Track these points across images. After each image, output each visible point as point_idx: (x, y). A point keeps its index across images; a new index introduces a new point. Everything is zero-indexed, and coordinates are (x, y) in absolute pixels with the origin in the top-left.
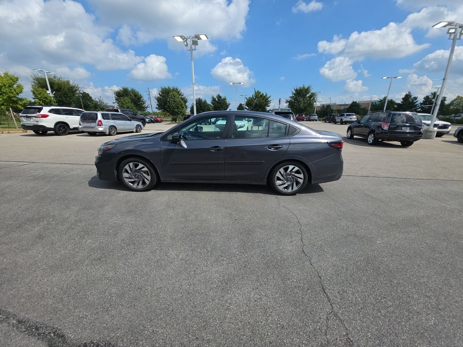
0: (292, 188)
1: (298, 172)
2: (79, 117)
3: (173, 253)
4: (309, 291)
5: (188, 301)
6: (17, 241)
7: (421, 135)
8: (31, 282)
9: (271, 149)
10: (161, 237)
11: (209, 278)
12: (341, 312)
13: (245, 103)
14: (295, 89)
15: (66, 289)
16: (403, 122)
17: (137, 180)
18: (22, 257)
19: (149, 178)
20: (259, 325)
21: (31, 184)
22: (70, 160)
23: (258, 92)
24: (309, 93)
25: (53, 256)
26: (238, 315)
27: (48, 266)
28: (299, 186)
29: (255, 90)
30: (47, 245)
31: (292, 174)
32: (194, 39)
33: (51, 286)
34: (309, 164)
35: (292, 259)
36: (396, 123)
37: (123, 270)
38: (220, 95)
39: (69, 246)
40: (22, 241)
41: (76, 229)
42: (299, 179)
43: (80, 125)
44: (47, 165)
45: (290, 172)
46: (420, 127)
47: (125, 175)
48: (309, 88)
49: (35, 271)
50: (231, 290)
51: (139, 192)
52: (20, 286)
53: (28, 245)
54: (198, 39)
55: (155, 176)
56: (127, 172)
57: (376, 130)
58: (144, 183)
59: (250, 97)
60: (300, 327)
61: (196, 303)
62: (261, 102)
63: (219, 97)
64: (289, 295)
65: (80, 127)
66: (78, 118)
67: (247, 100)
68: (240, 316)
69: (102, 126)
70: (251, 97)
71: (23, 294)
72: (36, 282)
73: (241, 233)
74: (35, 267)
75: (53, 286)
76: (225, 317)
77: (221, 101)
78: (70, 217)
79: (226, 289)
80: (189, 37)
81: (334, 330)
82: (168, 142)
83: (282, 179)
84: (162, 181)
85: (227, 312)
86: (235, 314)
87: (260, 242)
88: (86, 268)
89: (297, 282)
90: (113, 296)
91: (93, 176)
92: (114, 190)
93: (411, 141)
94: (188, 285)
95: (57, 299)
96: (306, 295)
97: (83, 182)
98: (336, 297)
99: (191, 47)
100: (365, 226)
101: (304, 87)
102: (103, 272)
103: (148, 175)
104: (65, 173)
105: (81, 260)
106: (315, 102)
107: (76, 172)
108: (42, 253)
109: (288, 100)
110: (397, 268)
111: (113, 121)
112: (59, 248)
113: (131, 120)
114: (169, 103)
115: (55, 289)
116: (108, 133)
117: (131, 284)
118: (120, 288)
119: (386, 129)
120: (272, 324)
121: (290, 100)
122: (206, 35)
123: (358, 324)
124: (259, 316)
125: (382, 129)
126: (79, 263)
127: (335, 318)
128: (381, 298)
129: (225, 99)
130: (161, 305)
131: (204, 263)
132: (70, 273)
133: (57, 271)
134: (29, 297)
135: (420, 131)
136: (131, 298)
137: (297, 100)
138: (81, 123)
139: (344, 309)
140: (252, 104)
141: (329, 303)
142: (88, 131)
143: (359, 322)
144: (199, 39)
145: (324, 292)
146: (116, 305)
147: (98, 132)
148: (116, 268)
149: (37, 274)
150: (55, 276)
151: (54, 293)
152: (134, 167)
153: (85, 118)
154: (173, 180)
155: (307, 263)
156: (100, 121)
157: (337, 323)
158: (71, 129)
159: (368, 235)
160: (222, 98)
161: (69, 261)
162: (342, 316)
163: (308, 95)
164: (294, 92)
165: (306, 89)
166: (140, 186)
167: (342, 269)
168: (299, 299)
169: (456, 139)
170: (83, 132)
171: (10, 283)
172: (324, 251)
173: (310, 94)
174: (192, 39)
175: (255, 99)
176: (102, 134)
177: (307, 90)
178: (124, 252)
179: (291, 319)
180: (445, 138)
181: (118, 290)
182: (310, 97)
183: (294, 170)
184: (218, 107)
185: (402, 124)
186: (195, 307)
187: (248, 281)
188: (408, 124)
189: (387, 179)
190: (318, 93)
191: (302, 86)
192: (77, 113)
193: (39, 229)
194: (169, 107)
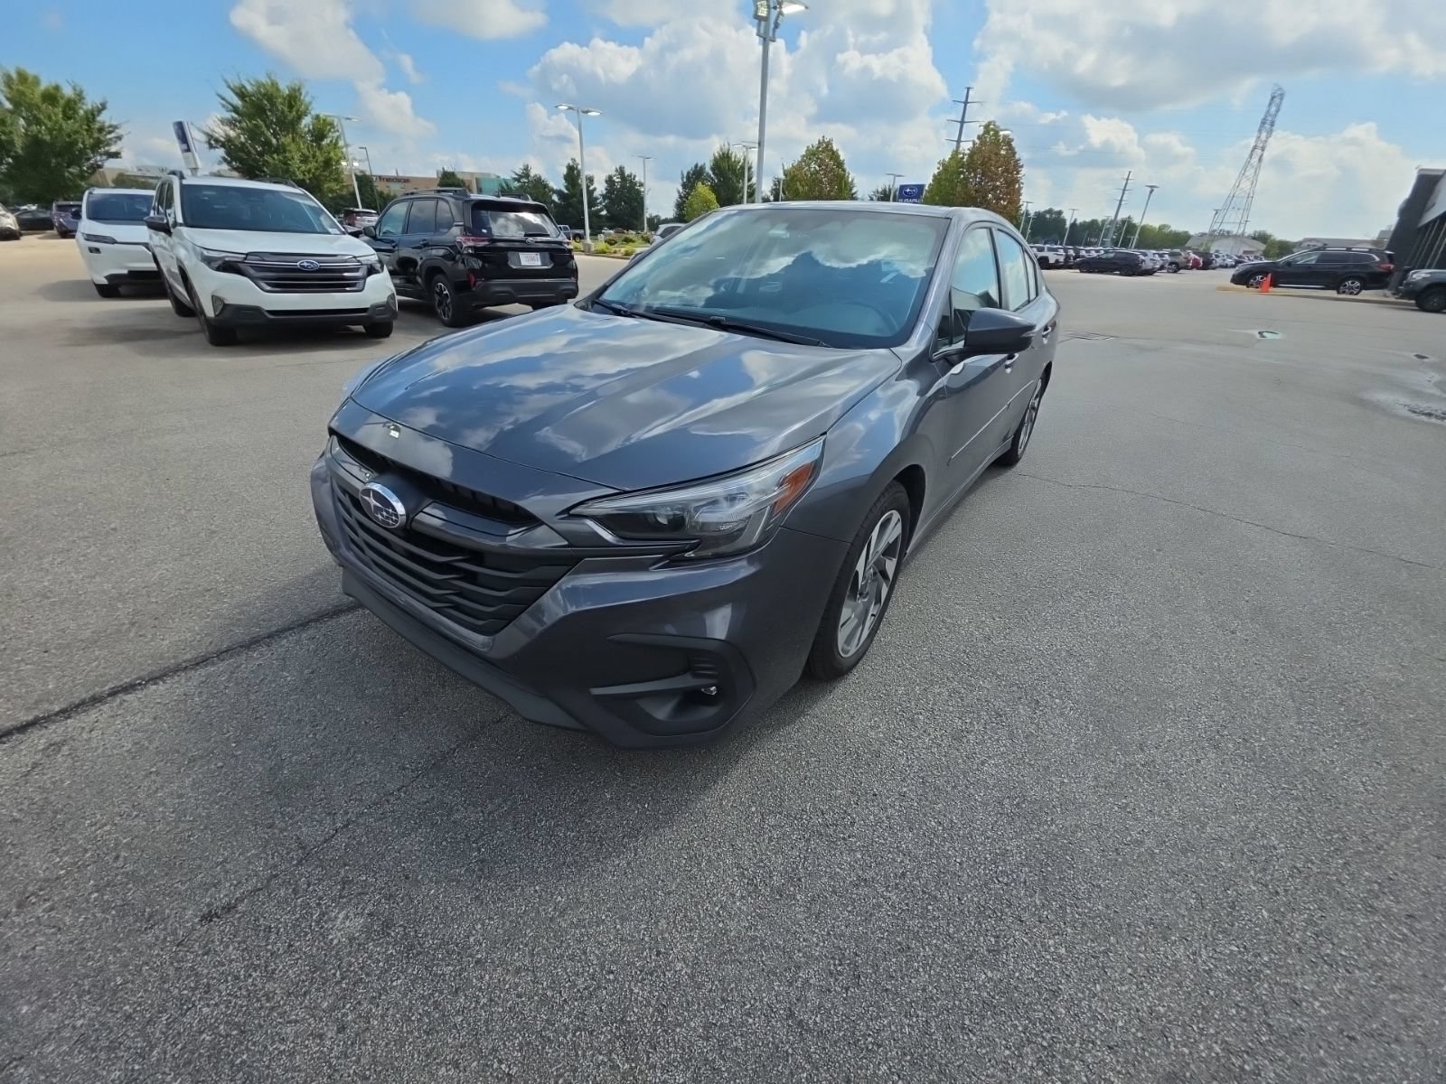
62: (61, 128)
164: (237, 102)
191: (264, 79)
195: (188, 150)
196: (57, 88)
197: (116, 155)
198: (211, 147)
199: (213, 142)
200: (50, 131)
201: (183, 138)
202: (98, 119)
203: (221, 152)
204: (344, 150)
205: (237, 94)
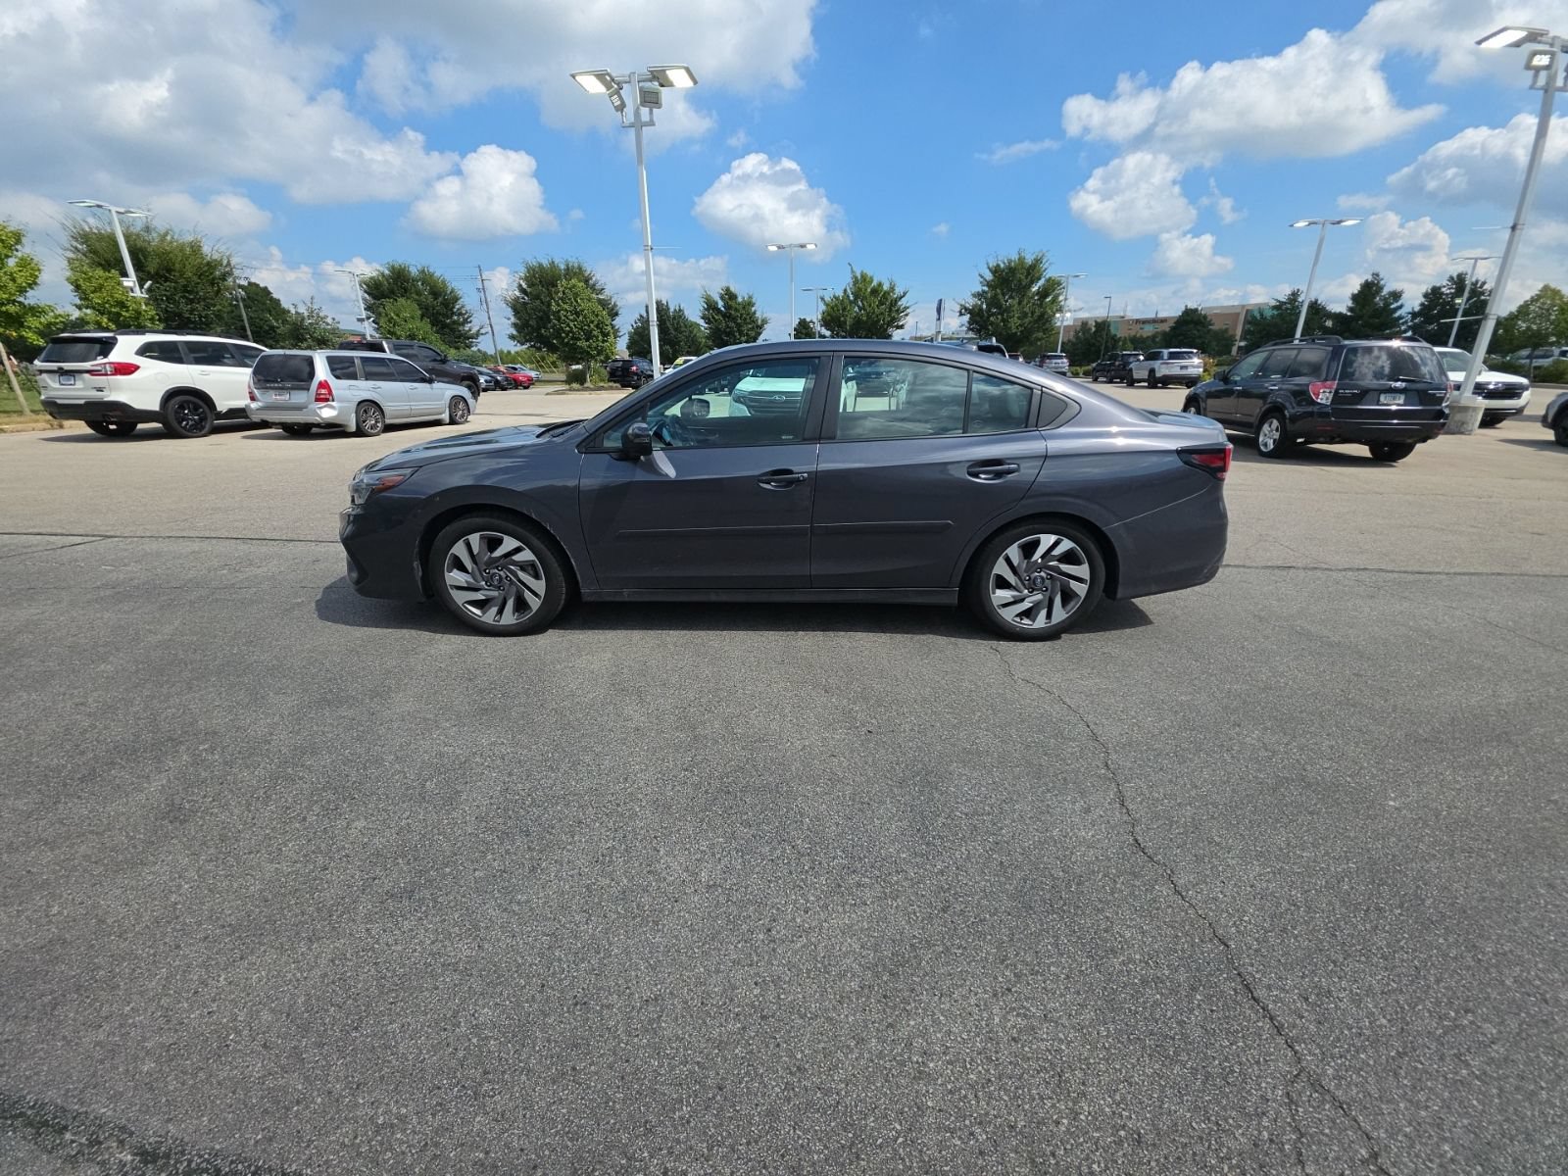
0: (1049, 616)
1: (1069, 558)
2: (249, 371)
3: (675, 865)
4: (1199, 997)
5: (767, 1046)
6: (92, 832)
7: (1442, 421)
8: (169, 989)
9: (980, 478)
10: (618, 805)
11: (824, 957)
12: (1330, 1071)
13: (820, 317)
14: (991, 266)
15: (306, 1015)
16: (1378, 375)
17: (495, 594)
18: (119, 891)
19: (540, 586)
20: (1050, 1133)
21: (107, 615)
22: (236, 524)
23: (864, 277)
24: (1039, 279)
25: (235, 885)
26: (965, 1097)
27: (224, 927)
28: (1074, 606)
29: (852, 271)
30: (205, 843)
31: (1051, 564)
32: (648, 85)
33: (246, 1003)
34: (1113, 528)
35: (1105, 876)
36: (1357, 380)
37: (503, 933)
38: (732, 289)
39: (286, 846)
40: (110, 831)
41: (301, 778)
42: (1074, 584)
43: (253, 398)
44: (154, 546)
45: (1042, 557)
46: (1439, 394)
47: (455, 577)
48: (1038, 261)
49: (178, 947)
50: (917, 998)
51: (506, 639)
52: (128, 1008)
53: (135, 847)
54: (662, 86)
55: (562, 578)
56: (462, 568)
57: (1287, 404)
58: (521, 605)
59: (834, 297)
60: (1201, 1138)
61: (799, 1056)
62: (874, 313)
63: (729, 296)
64: (1130, 1011)
65: (254, 405)
66: (243, 375)
67: (827, 305)
68: (973, 1102)
69: (333, 401)
70: (840, 294)
71: (144, 1039)
72: (188, 991)
73: (901, 784)
74: (174, 929)
75: (254, 1005)
76: (918, 1108)
77: (736, 310)
78: (271, 734)
79: (898, 997)
80: (627, 79)
81: (1326, 1145)
82: (606, 457)
83: (1014, 584)
84: (586, 599)
85: (921, 1087)
86: (950, 1092)
87: (976, 813)
88: (368, 930)
89: (1147, 963)
90: (487, 1038)
91: (328, 582)
92: (413, 632)
93: (1410, 441)
94: (756, 984)
95: (277, 1056)
96: (1191, 1011)
97: (298, 604)
98: (1301, 1017)
99: (637, 114)
100: (1332, 747)
101: (1021, 260)
102: (433, 943)
103: (537, 577)
104: (225, 572)
105: (343, 898)
106: (1060, 310)
107: (266, 569)
108: (192, 874)
109: (967, 305)
110: (1483, 899)
111: (371, 384)
112: (250, 853)
113: (430, 381)
114: (559, 319)
115: (266, 1016)
116: (353, 428)
117: (543, 986)
118: (508, 1002)
119: (1324, 402)
120: (1098, 1129)
121: (974, 306)
122: (688, 70)
123: (1404, 1115)
124: (1042, 1098)
125: (1313, 403)
126: (337, 911)
127: (1315, 1095)
128: (1457, 1012)
129: (750, 304)
130: (673, 1068)
131: (794, 897)
132: (310, 949)
133: (259, 943)
134: (168, 1051)
135: (1438, 408)
136: (556, 1042)
137: (999, 306)
138: (255, 391)
139: (1339, 1061)
140: (842, 319)
141: (1280, 1040)
142: (283, 421)
143: (1406, 1108)
144: (665, 83)
145: (1253, 998)
146: (504, 1072)
147: (318, 425)
148: (477, 928)
149: (185, 956)
150: (255, 964)
151: (264, 1033)
152: (485, 547)
153: (267, 376)
154: (627, 595)
155: (1163, 890)
156: (323, 385)
157: (1328, 1116)
158: (220, 416)
159: (1348, 779)
160: (740, 300)
161: (296, 904)
162: (1338, 1086)
163: (1035, 289)
164: (989, 276)
165: (1030, 266)
166: (509, 618)
167: (1293, 908)
168: (1171, 1029)
169: (1549, 435)
170: (264, 424)
171: (88, 997)
172: (1210, 843)
173: (1041, 282)
174: (641, 84)
175: (855, 302)
176: (333, 430)
177: (1032, 271)
178: (496, 864)
179: (1161, 1107)
180: (1508, 429)
181: (503, 1012)
182: (1043, 294)
183: (1057, 552)
184: (725, 332)
185: (1375, 382)
186: (799, 1069)
187: (969, 963)
188: (1398, 384)
189: (1356, 574)
190: (1071, 280)
191: (1015, 257)
192: (239, 357)
193: (164, 782)
194: (558, 333)
195: (939, 319)
196: (880, 285)
197: (902, 327)
198: (961, 314)
199: (964, 310)
200: (868, 314)
201: (939, 310)
202: (900, 303)
203: (967, 317)
204: (1062, 303)
205: (991, 270)
